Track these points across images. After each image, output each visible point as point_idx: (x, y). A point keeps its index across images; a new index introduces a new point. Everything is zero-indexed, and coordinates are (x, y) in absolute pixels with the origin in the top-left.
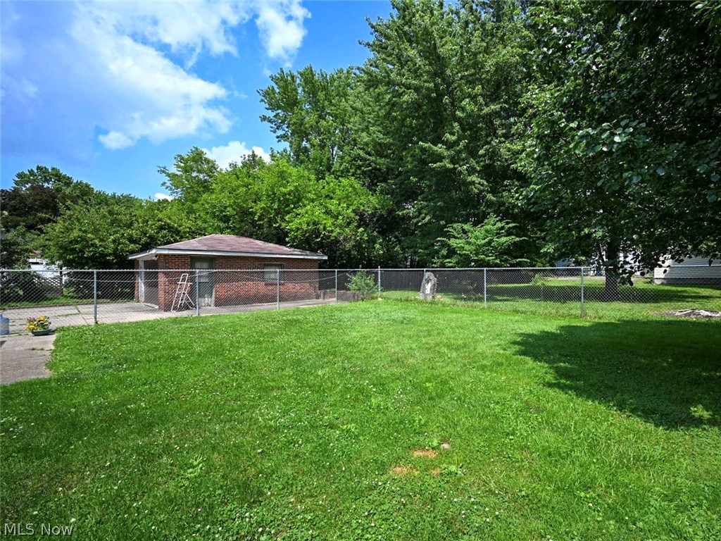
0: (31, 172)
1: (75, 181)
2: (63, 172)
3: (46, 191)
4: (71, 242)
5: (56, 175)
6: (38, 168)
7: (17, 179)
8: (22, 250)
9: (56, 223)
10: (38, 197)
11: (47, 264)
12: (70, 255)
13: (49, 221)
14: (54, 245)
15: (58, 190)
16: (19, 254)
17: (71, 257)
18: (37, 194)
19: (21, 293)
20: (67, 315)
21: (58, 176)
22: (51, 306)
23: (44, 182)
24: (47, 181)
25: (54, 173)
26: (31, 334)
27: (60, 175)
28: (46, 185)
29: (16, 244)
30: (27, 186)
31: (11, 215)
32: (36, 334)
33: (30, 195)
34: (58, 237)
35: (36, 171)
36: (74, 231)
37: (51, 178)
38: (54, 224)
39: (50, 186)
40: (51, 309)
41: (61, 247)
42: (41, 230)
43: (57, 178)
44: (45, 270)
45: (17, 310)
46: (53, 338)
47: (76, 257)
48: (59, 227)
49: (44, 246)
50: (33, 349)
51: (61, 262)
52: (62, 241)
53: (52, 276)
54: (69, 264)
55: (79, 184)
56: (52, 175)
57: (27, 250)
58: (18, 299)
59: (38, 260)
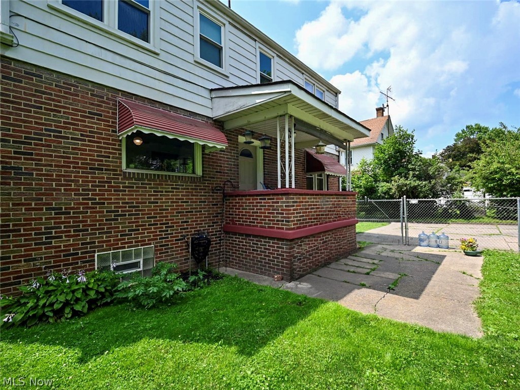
0: (463, 131)
1: (491, 129)
2: (482, 125)
3: (472, 140)
4: (491, 173)
5: (478, 128)
6: (468, 127)
7: (456, 138)
8: (458, 182)
9: (480, 159)
10: (468, 146)
11: (475, 192)
12: (491, 184)
13: (475, 159)
14: (479, 177)
15: (480, 139)
16: (457, 185)
17: (492, 185)
18: (467, 144)
19: (458, 212)
20: (490, 235)
21: (479, 129)
22: (478, 224)
23: (471, 135)
24: (472, 134)
25: (477, 127)
26: (462, 251)
27: (481, 127)
28: (472, 137)
29: (454, 178)
30: (461, 140)
31: (453, 160)
32: (467, 254)
33: (463, 146)
34: (482, 170)
35: (465, 130)
36: (494, 163)
37: (475, 132)
38: (479, 161)
39: (475, 137)
40: (478, 226)
41: (484, 178)
42: (469, 167)
43: (479, 130)
44: (473, 196)
45: (456, 225)
46: (480, 261)
47: (495, 185)
48: (482, 163)
49: (472, 178)
50: (464, 273)
51: (484, 190)
52: (485, 173)
53: (478, 201)
54: (490, 191)
55: (494, 130)
56: (476, 129)
57: (461, 182)
58: (457, 217)
59: (469, 188)
